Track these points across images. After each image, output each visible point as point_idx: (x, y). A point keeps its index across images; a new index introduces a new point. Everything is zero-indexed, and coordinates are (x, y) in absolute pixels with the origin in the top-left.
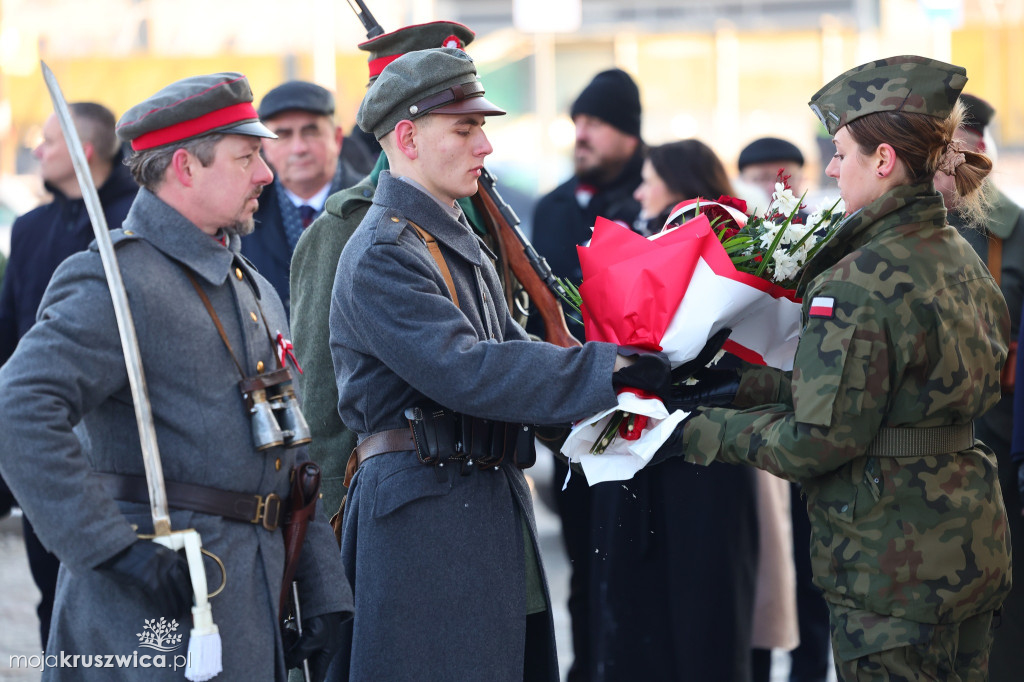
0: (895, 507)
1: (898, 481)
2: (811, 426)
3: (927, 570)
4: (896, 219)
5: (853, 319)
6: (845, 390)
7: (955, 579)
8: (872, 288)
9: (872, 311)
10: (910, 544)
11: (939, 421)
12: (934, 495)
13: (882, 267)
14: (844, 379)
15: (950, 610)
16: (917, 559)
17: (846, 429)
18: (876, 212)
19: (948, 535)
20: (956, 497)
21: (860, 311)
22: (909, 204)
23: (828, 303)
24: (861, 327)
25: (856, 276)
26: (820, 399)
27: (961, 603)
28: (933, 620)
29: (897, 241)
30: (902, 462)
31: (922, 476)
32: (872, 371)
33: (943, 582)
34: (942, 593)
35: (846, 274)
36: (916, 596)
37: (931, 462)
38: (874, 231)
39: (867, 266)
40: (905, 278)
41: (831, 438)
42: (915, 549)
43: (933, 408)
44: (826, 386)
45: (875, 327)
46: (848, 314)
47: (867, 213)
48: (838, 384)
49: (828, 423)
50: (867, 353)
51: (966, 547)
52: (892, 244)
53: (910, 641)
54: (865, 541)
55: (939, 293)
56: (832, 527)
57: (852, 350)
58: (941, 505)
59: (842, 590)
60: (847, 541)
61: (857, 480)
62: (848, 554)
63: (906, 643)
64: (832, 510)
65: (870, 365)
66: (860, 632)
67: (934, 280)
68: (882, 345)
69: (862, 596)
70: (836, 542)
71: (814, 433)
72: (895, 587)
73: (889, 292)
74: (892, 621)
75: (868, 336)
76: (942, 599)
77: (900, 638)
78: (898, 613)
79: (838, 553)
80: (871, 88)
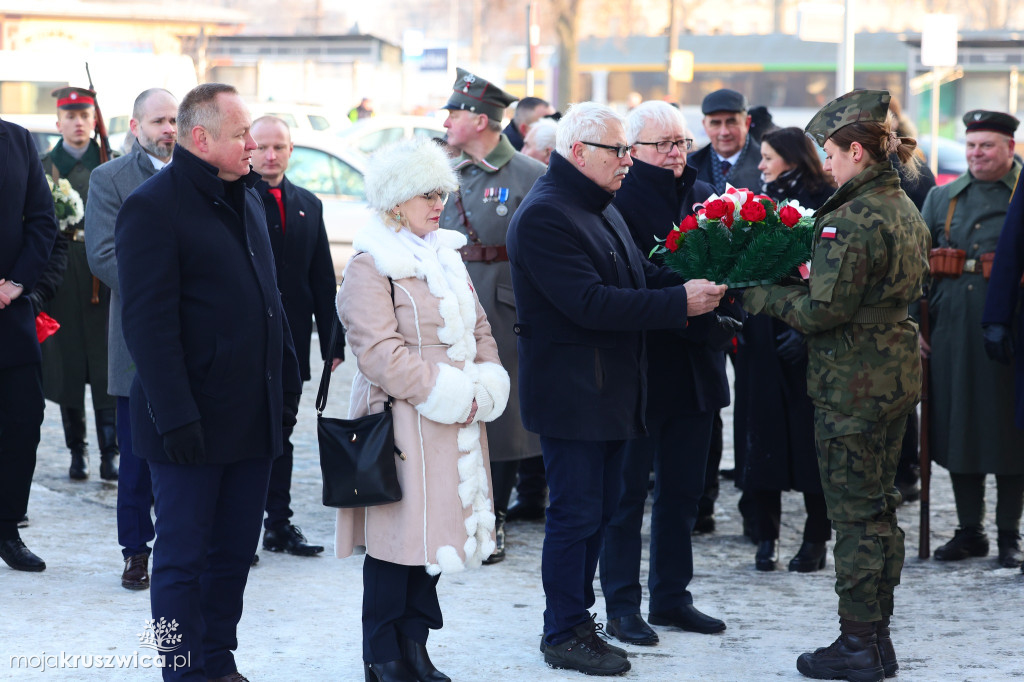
0: (859, 353)
1: (862, 338)
2: (819, 302)
3: (874, 391)
4: (873, 184)
5: (847, 240)
6: (840, 282)
7: (890, 396)
8: (859, 223)
9: (859, 236)
10: (866, 375)
11: (888, 304)
12: (881, 347)
13: (865, 210)
14: (841, 275)
15: (886, 414)
16: (870, 384)
17: (839, 305)
18: (861, 179)
19: (889, 371)
20: (894, 348)
21: (851, 235)
22: (880, 175)
23: (833, 230)
24: (851, 245)
25: (850, 214)
26: (826, 286)
27: (892, 411)
28: (875, 419)
29: (873, 196)
30: (865, 327)
31: (876, 335)
32: (857, 271)
33: (883, 398)
34: (883, 405)
35: (844, 214)
36: (867, 405)
37: (882, 327)
38: (860, 191)
39: (856, 210)
40: (879, 217)
41: (831, 310)
42: (870, 378)
43: (885, 296)
44: (830, 279)
45: (860, 246)
46: (844, 237)
47: (857, 180)
48: (836, 278)
49: (829, 300)
50: (854, 260)
51: (898, 379)
52: (871, 198)
53: (862, 430)
54: (840, 372)
55: (897, 227)
56: (821, 363)
57: (845, 258)
58: (885, 353)
59: (824, 399)
60: (829, 371)
61: (838, 336)
62: (829, 379)
63: (859, 432)
64: (823, 353)
65: (856, 268)
66: (833, 424)
67: (894, 219)
68: (864, 256)
69: (836, 403)
70: (823, 371)
71: (821, 306)
72: (856, 400)
73: (869, 224)
74: (852, 418)
75: (856, 250)
76: (881, 408)
77: (856, 429)
78: (857, 414)
79: (824, 377)
80: (838, 114)
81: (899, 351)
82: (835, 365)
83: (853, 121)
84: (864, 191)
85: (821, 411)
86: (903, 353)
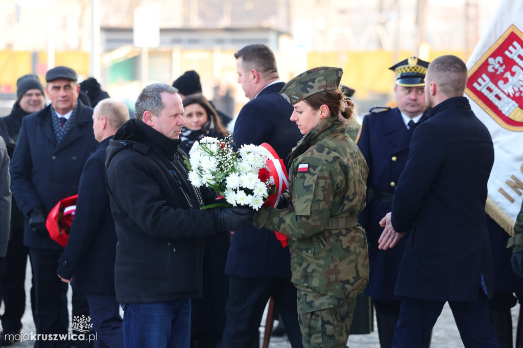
0: (331, 251)
1: (332, 240)
2: (302, 216)
3: (342, 277)
4: (328, 132)
5: (317, 171)
6: (315, 201)
7: (352, 280)
8: (324, 159)
9: (324, 168)
10: (336, 266)
11: (346, 215)
12: (345, 246)
13: (326, 150)
14: (315, 196)
15: (350, 293)
16: (338, 272)
17: (316, 217)
18: (320, 129)
19: (350, 262)
20: (353, 246)
21: (319, 168)
22: (333, 125)
23: (306, 166)
24: (320, 175)
25: (316, 154)
26: (305, 205)
27: (354, 290)
28: (343, 297)
29: (330, 140)
30: (333, 232)
31: (341, 238)
32: (326, 193)
33: (348, 282)
34: (347, 286)
35: (312, 154)
36: (337, 287)
37: (344, 232)
38: (320, 137)
39: (320, 150)
40: (336, 154)
41: (310, 221)
42: (338, 268)
43: (346, 208)
44: (308, 200)
45: (326, 174)
46: (314, 170)
47: (317, 130)
48: (312, 198)
49: (309, 214)
50: (324, 185)
51: (356, 267)
52: (328, 141)
53: (334, 305)
54: (318, 265)
55: (348, 160)
56: (303, 259)
57: (317, 184)
58: (347, 250)
59: (306, 285)
60: (309, 265)
61: (314, 240)
62: (309, 270)
63: (332, 306)
64: (304, 252)
65: (325, 190)
66: (312, 302)
67: (346, 155)
68: (329, 181)
69: (315, 287)
70: (305, 265)
71: (304, 219)
72: (329, 284)
73: (330, 160)
74: (326, 297)
75: (323, 178)
76: (347, 289)
77: (329, 304)
78: (330, 294)
79: (305, 269)
80: (310, 84)
81: (355, 248)
82: (314, 261)
83: (323, 90)
84: (323, 138)
85: (303, 293)
86: (358, 250)
